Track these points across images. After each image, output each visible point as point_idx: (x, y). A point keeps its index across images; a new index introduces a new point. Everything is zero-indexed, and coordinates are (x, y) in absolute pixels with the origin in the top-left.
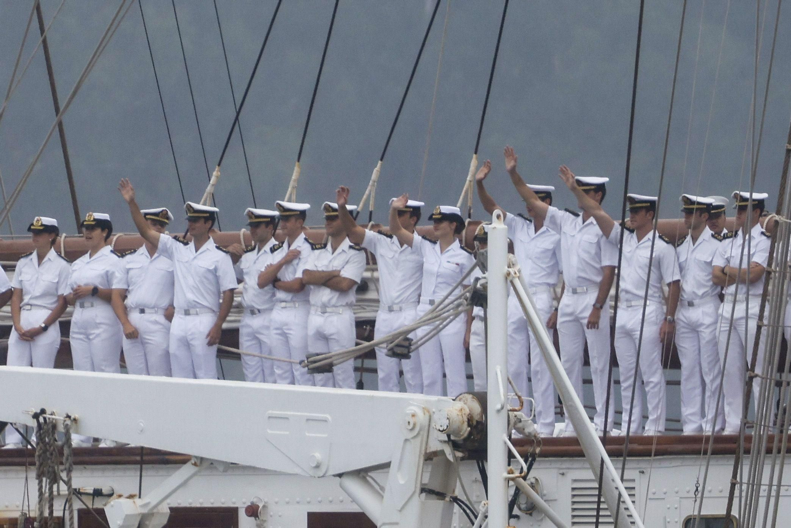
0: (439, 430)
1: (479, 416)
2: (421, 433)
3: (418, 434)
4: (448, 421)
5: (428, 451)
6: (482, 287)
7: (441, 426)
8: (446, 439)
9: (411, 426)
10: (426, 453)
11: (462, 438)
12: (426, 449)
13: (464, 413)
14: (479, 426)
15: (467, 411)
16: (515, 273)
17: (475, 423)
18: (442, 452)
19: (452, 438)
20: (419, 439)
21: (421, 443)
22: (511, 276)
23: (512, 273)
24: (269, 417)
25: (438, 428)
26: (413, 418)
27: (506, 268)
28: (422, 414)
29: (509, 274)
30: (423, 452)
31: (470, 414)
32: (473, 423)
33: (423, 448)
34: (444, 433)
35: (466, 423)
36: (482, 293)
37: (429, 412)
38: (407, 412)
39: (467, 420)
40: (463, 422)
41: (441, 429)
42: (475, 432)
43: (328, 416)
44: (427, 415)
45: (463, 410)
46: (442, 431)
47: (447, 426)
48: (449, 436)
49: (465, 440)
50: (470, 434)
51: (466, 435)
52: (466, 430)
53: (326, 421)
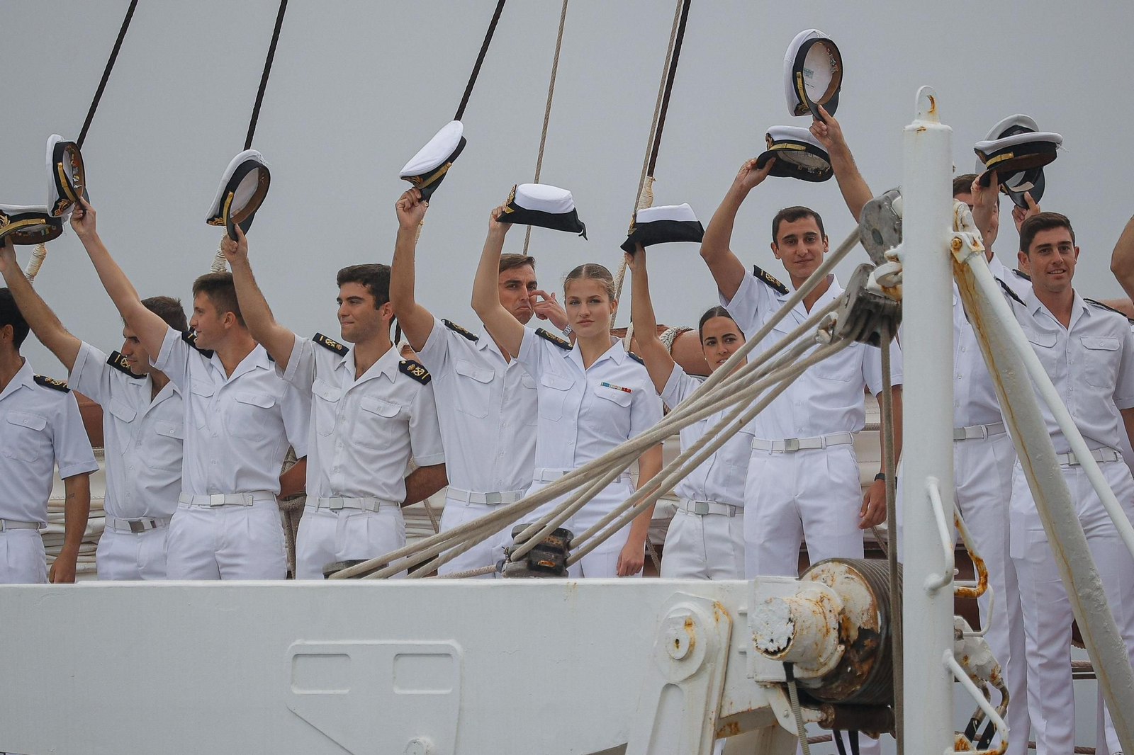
0: (767, 651)
1: (865, 618)
2: (709, 667)
3: (702, 668)
4: (791, 625)
5: (725, 713)
6: (879, 287)
7: (772, 640)
8: (781, 676)
9: (682, 652)
10: (719, 718)
11: (824, 671)
12: (720, 707)
13: (828, 608)
14: (867, 642)
15: (838, 604)
16: (975, 243)
17: (854, 634)
18: (767, 712)
19: (797, 673)
20: (702, 684)
21: (709, 695)
22: (964, 249)
23: (968, 242)
24: (297, 656)
25: (763, 647)
26: (689, 629)
27: (950, 229)
28: (712, 620)
29: (958, 245)
30: (713, 716)
31: (842, 612)
32: (848, 636)
33: (714, 706)
34: (779, 659)
35: (834, 635)
36: (882, 302)
37: (727, 613)
38: (672, 616)
39: (837, 626)
40: (828, 631)
41: (772, 648)
42: (855, 658)
43: (452, 642)
44: (724, 620)
45: (826, 601)
46: (774, 653)
47: (789, 640)
48: (788, 667)
49: (828, 678)
50: (844, 661)
51: (833, 663)
52: (833, 652)
53: (448, 655)
